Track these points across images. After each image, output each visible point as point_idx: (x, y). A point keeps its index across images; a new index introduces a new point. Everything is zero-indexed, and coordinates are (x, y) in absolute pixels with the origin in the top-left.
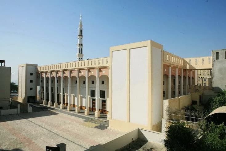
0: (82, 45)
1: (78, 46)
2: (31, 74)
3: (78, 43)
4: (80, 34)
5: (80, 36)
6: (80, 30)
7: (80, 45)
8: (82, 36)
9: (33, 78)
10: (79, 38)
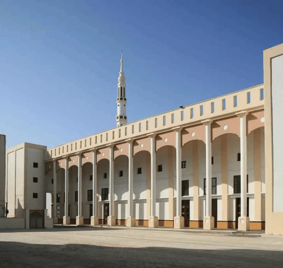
0: (125, 118)
1: (118, 120)
2: (36, 165)
3: (119, 114)
4: (121, 96)
5: (121, 99)
6: (121, 88)
7: (121, 117)
8: (125, 99)
9: (38, 172)
10: (118, 104)
